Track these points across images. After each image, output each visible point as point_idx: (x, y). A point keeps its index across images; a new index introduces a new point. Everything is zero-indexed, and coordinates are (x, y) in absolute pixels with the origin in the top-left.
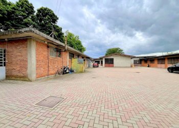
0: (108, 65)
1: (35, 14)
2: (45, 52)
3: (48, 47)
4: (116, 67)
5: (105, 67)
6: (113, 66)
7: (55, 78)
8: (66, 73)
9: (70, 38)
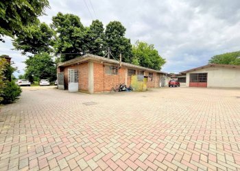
0: (195, 83)
1: (104, 31)
2: (101, 70)
3: (104, 66)
4: (211, 88)
5: (190, 86)
6: (206, 86)
7: (110, 93)
8: (122, 91)
9: (142, 50)
